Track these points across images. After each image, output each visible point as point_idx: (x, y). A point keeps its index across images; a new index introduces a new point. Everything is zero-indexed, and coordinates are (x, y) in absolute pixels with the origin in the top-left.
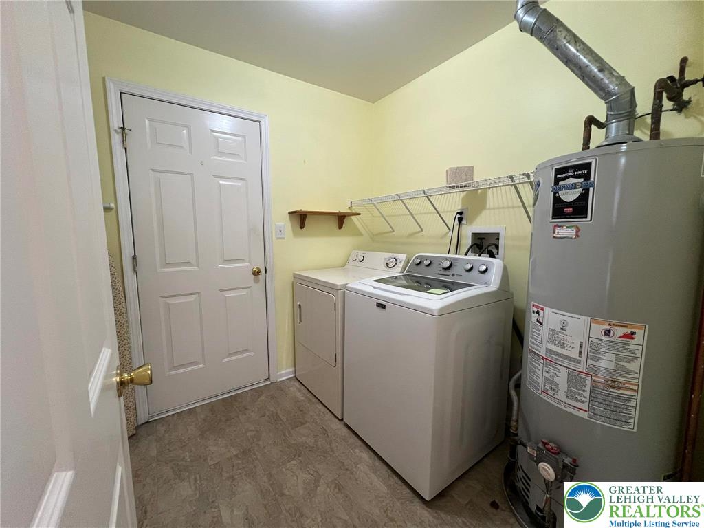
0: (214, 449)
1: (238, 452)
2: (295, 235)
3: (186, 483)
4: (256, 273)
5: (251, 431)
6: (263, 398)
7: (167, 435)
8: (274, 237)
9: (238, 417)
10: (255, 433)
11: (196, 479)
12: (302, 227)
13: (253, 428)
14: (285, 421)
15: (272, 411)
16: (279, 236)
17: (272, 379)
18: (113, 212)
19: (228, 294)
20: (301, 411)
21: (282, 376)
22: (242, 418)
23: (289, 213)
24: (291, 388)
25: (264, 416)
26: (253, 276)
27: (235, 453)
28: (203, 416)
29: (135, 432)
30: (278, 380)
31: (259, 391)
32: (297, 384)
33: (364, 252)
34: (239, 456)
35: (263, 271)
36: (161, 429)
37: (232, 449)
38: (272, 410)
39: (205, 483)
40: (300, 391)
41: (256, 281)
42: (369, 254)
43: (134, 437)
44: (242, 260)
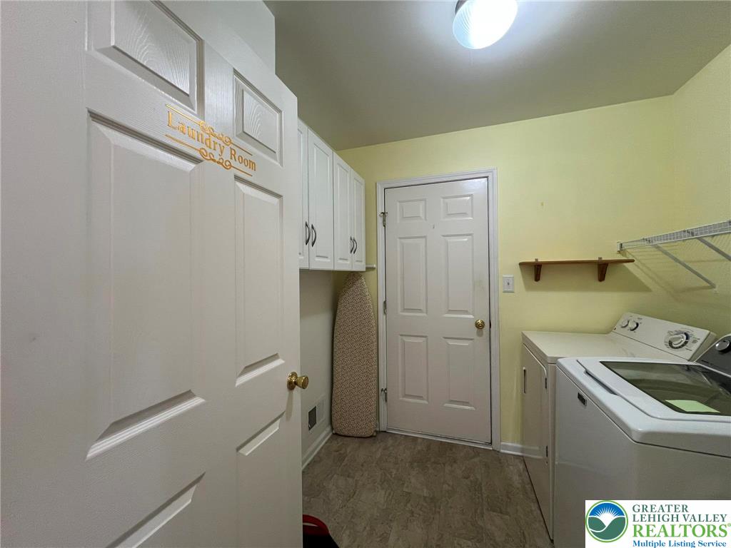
0: (413, 480)
1: (428, 495)
2: (528, 288)
3: (383, 492)
4: (479, 326)
5: (449, 485)
6: (476, 460)
7: (391, 448)
8: (501, 290)
9: (444, 464)
10: (450, 488)
11: (390, 494)
12: (537, 278)
13: (451, 483)
14: (485, 496)
15: (477, 479)
16: (506, 290)
17: (495, 446)
18: (375, 271)
19: (451, 342)
20: (508, 498)
21: (506, 447)
22: (448, 468)
23: (521, 264)
24: (511, 467)
25: (467, 478)
26: (476, 329)
27: (425, 495)
28: (419, 448)
29: (375, 434)
30: (502, 451)
31: (477, 452)
32: (521, 467)
33: (640, 316)
34: (427, 499)
35: (487, 324)
36: (390, 442)
37: (425, 490)
38: (478, 477)
39: (393, 502)
40: (520, 475)
41: (480, 334)
42: (646, 322)
43: (374, 438)
44: (466, 312)
